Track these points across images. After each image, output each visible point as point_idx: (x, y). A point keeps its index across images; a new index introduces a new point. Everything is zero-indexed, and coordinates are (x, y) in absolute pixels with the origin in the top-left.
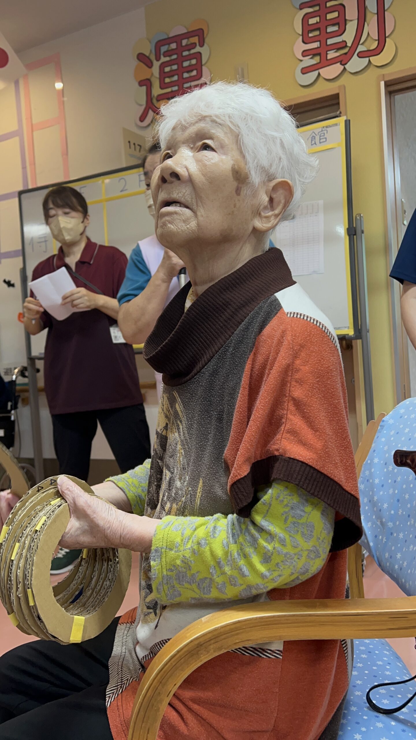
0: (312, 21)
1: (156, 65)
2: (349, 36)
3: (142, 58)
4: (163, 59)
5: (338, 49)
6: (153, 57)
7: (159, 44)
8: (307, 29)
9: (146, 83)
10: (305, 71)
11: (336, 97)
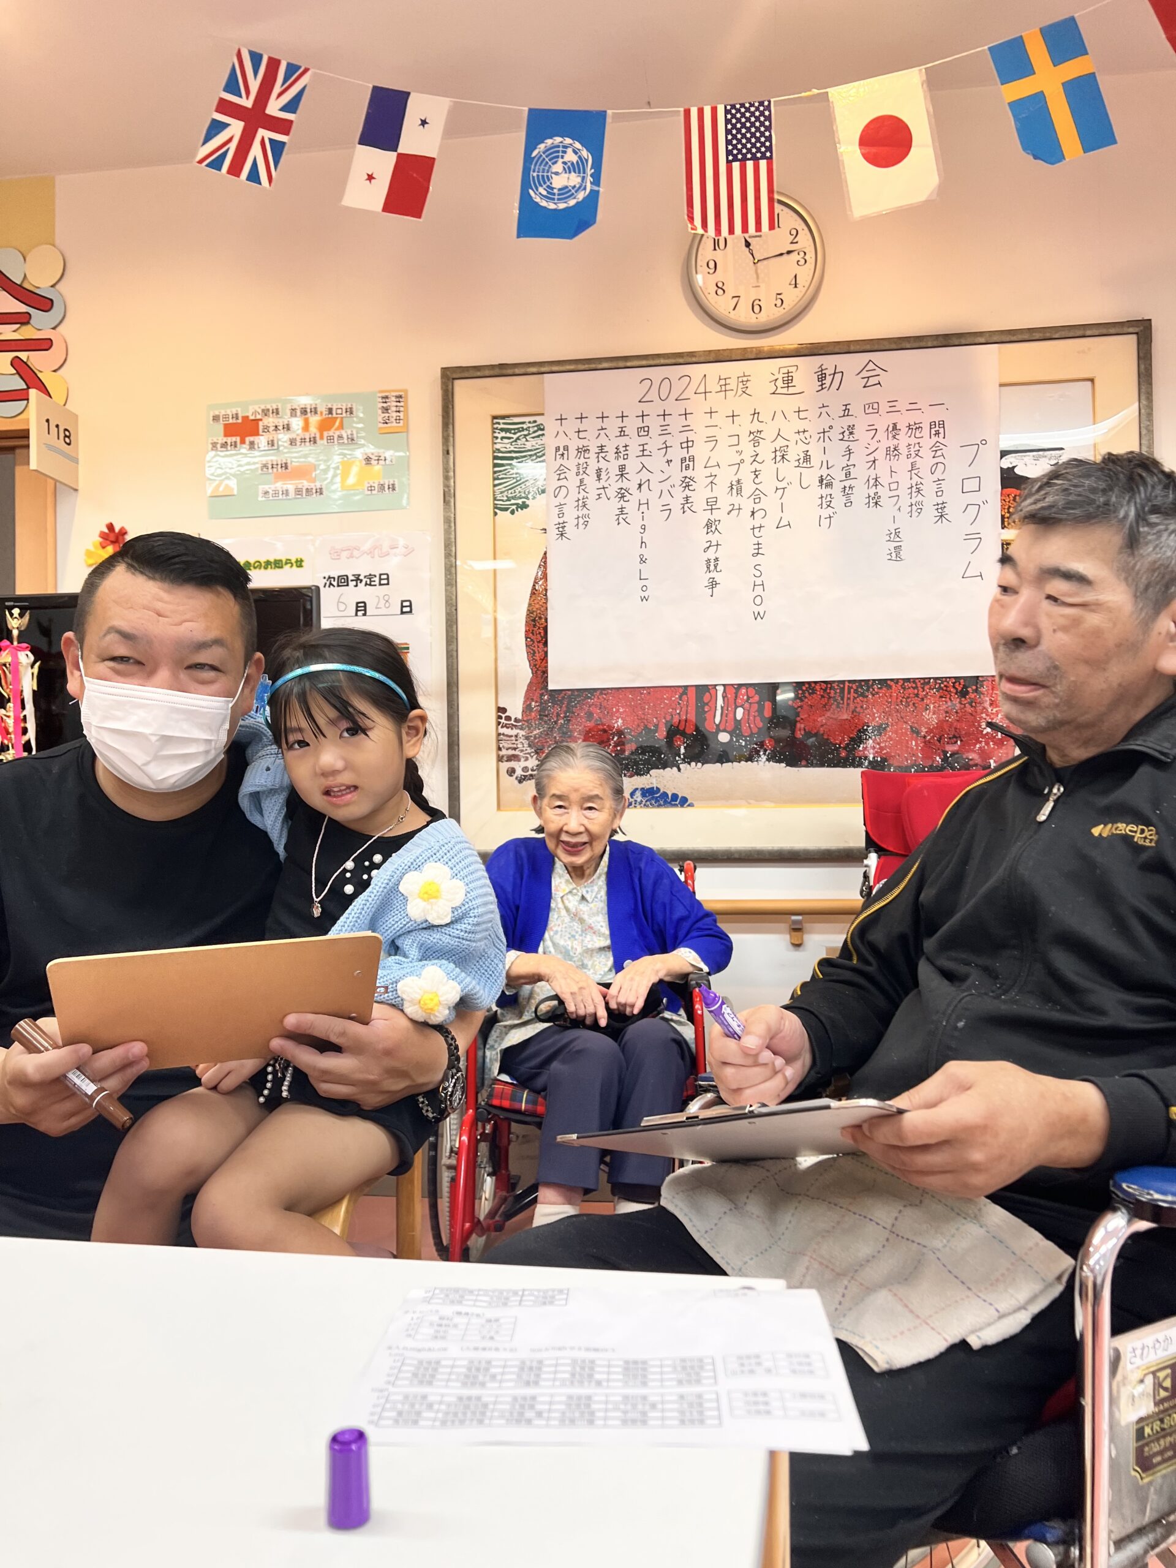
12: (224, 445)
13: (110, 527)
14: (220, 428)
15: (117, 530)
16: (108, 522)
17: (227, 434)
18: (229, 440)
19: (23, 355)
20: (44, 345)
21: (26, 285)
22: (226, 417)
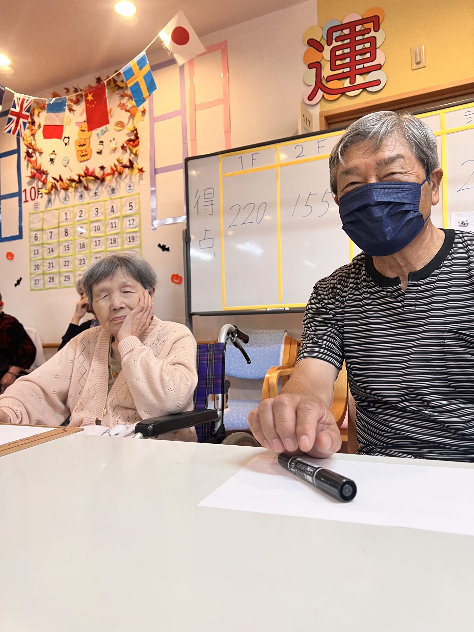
1: (327, 50)
3: (315, 44)
4: (335, 44)
6: (324, 43)
9: (316, 66)
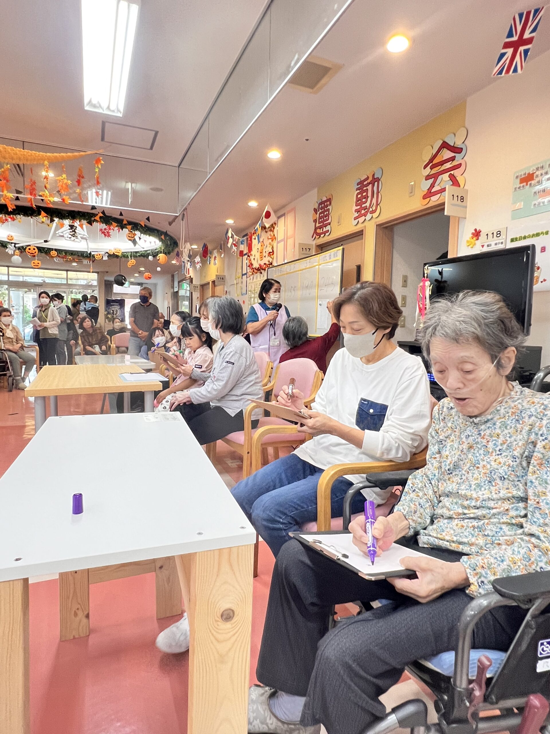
0: (359, 196)
1: (318, 213)
2: (368, 204)
3: (315, 211)
4: (320, 211)
5: (365, 209)
6: (317, 210)
7: (320, 204)
8: (358, 200)
9: (315, 221)
10: (355, 219)
11: (362, 231)
12: (519, 188)
13: (476, 230)
14: (518, 180)
15: (478, 230)
16: (474, 228)
17: (521, 183)
18: (522, 185)
19: (452, 172)
20: (459, 166)
21: (455, 146)
22: (521, 176)
